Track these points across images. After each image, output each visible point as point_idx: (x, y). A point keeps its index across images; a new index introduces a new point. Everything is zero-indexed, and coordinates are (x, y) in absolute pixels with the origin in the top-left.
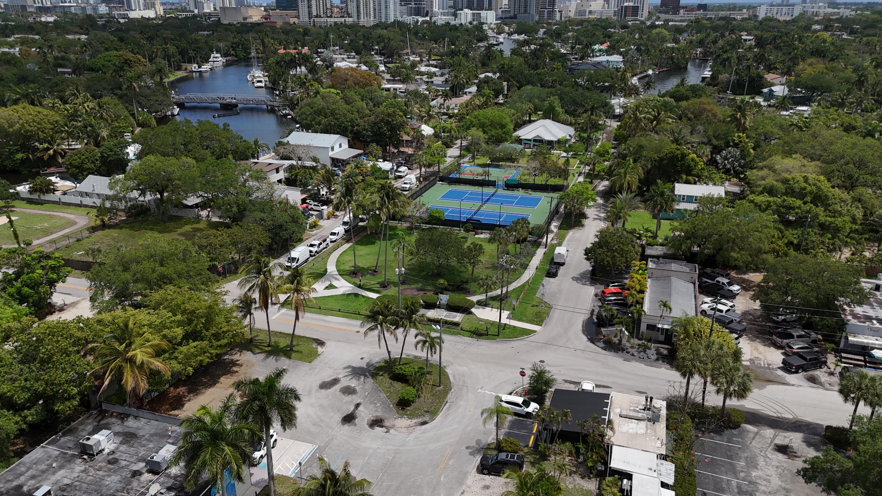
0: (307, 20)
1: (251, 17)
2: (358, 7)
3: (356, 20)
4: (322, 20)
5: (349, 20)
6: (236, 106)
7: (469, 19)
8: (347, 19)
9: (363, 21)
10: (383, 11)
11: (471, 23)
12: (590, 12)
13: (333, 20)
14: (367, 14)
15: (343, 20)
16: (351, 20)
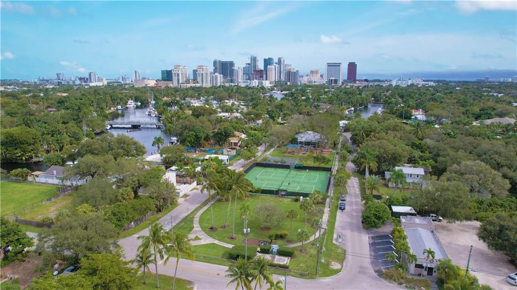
0: (177, 85)
1: (149, 84)
2: (202, 79)
3: (201, 84)
4: (185, 85)
5: (198, 85)
6: (140, 126)
7: (257, 84)
8: (197, 84)
9: (204, 85)
10: (214, 81)
11: (258, 86)
12: (315, 82)
13: (189, 85)
14: (207, 82)
15: (194, 85)
16: (199, 85)
